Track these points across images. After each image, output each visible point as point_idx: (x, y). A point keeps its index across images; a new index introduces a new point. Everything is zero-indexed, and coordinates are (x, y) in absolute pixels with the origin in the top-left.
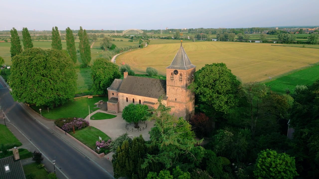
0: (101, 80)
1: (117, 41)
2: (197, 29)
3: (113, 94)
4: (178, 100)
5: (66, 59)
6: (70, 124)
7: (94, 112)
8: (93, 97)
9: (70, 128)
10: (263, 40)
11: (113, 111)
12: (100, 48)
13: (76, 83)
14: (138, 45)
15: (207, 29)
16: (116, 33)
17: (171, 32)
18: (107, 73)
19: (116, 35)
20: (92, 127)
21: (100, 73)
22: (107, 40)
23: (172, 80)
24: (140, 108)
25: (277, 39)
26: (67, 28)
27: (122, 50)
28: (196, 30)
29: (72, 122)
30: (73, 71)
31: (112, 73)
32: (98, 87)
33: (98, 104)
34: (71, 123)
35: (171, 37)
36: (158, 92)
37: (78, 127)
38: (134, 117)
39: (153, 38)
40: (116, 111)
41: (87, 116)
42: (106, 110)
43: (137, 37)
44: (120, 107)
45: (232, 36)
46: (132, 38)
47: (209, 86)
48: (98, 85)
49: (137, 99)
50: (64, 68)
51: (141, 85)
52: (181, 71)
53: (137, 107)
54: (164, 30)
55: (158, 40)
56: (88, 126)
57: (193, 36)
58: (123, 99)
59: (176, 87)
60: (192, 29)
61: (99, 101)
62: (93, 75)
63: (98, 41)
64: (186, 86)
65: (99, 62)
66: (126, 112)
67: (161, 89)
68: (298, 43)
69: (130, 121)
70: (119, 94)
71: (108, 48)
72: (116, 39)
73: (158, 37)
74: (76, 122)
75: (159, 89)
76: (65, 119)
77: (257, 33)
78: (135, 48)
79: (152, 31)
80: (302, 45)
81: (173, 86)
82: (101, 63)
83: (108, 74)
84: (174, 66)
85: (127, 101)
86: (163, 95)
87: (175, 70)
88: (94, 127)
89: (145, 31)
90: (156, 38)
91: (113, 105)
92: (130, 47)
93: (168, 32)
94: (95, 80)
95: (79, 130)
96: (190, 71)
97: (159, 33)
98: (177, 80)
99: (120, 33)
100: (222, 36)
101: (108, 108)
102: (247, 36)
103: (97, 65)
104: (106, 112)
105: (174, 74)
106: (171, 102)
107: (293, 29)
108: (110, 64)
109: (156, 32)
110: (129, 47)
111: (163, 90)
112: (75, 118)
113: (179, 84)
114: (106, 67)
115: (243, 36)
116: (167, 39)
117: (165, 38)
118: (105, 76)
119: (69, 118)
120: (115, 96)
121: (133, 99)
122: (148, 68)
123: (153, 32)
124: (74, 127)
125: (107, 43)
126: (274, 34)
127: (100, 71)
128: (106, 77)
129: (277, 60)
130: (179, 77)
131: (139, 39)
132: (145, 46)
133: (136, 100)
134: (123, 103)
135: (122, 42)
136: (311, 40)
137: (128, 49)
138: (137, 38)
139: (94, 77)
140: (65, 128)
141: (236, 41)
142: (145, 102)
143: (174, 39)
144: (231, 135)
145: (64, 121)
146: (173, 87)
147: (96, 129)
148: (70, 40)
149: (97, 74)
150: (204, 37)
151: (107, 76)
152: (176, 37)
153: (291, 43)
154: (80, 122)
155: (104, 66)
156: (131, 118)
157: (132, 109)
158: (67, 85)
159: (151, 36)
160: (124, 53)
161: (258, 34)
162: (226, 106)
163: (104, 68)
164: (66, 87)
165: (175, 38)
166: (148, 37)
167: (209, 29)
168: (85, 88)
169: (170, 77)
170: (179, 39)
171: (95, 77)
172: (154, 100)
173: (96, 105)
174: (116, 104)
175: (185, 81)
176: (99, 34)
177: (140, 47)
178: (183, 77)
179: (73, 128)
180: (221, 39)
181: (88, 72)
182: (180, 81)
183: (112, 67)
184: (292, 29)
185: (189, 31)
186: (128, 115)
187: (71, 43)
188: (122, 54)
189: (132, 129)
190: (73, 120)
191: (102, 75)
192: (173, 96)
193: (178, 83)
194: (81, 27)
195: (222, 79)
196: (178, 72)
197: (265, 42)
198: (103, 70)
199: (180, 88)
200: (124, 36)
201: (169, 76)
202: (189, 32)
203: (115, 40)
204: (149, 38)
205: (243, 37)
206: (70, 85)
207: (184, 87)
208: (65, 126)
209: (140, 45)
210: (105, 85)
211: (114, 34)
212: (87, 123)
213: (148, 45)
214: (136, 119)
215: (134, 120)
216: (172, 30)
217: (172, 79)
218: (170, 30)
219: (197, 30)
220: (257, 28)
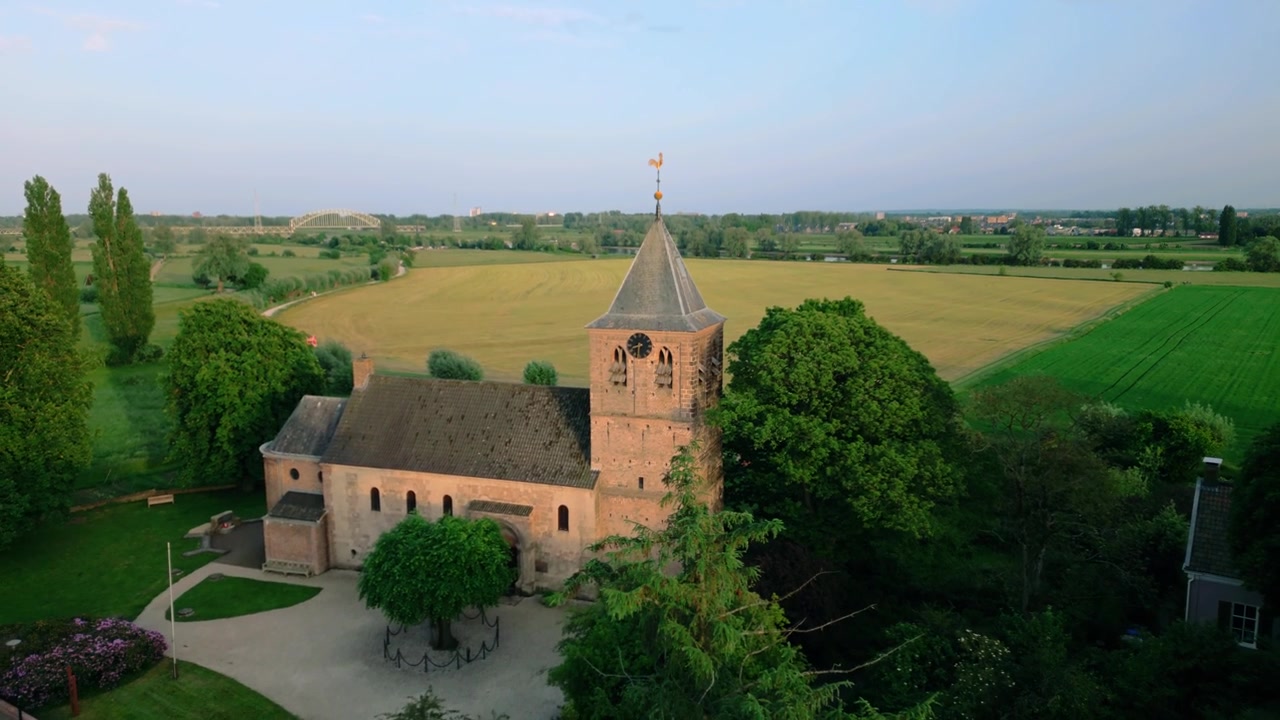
0: (223, 407)
1: (269, 256)
2: (598, 215)
3: (295, 474)
4: (652, 483)
5: (30, 299)
6: (51, 661)
7: (186, 574)
8: (175, 496)
9: (47, 681)
10: (854, 253)
11: (299, 563)
12: (193, 282)
13: (83, 426)
14: (369, 269)
15: (637, 215)
16: (262, 228)
17: (494, 224)
18: (255, 371)
19: (259, 236)
20: (186, 664)
21: (217, 375)
22: (228, 246)
23: (620, 387)
24: (464, 536)
25: (897, 249)
26: (32, 182)
27: (297, 288)
28: (594, 217)
29: (64, 646)
30: (64, 362)
31: (277, 372)
32: (205, 445)
33: (206, 534)
34: (57, 652)
35: (503, 242)
36: (547, 449)
37: (100, 673)
38: (435, 591)
39: (427, 246)
40: (315, 565)
41: (149, 602)
42: (258, 559)
43: (356, 239)
44: (337, 540)
45: (739, 236)
46: (335, 243)
47: (816, 403)
48: (205, 434)
49: (429, 492)
50: (17, 349)
51: (449, 420)
52: (667, 338)
53: (447, 533)
54: (468, 217)
55: (449, 251)
56: (158, 661)
57: (590, 238)
58: (353, 499)
59: (639, 417)
60: (580, 215)
61: (216, 518)
62: (178, 386)
63: (180, 255)
64: (692, 411)
65: (210, 318)
66: (385, 567)
67: (558, 435)
68: (975, 260)
69: (413, 615)
70: (330, 472)
71: (229, 283)
72: (262, 249)
73: (447, 242)
74: (84, 644)
75: (546, 434)
76: (14, 632)
77: (818, 230)
78: (356, 280)
79: (418, 221)
80: (996, 269)
81: (625, 415)
82: (223, 323)
83: (257, 379)
84: (626, 316)
85: (376, 503)
86: (572, 464)
87: (633, 333)
88: (195, 666)
89: (388, 221)
90: (440, 243)
91: (298, 531)
92: (333, 277)
93: (485, 224)
94: (187, 411)
95: (103, 691)
96: (704, 337)
97: (445, 227)
98: (645, 385)
99: (278, 228)
100: (701, 236)
101: (267, 550)
102: (789, 240)
103: (201, 335)
104: (257, 571)
105: (632, 354)
106: (614, 496)
107: (934, 220)
108: (271, 327)
109: (436, 225)
110: (327, 277)
111: (569, 437)
112: (78, 621)
113: (655, 401)
114: (249, 342)
115: (777, 242)
116: (487, 248)
117: (480, 245)
118: (245, 385)
119: (41, 623)
120: (306, 485)
121: (411, 496)
122: (436, 356)
123: (421, 225)
124: (72, 678)
125: (228, 258)
126: (880, 235)
127: (219, 363)
128: (249, 393)
129: (936, 320)
130: (657, 367)
131: (367, 250)
132: (398, 275)
133: (426, 498)
134: (354, 519)
135: (290, 260)
136: (1021, 251)
137: (322, 284)
138: (354, 244)
139: (184, 392)
140: (13, 687)
141: (754, 257)
142: (475, 505)
143: (513, 249)
144: (996, 653)
145: (14, 643)
146: (627, 420)
147: (208, 672)
148: (47, 233)
149: (198, 377)
150: (629, 243)
151: (254, 388)
152: (523, 242)
153: (951, 261)
154: (112, 641)
155: (237, 336)
156: (421, 596)
157: (421, 545)
158: (31, 437)
159: (418, 236)
160: (305, 301)
161: (821, 233)
162: (917, 500)
163: (239, 346)
164: (25, 449)
165: (520, 246)
166: (406, 241)
167: (642, 214)
168: (125, 459)
169: (610, 371)
170: (535, 247)
171: (191, 396)
172: (526, 492)
173: (197, 540)
174: (314, 527)
175: (688, 385)
176: (182, 228)
177: (375, 275)
178: (676, 368)
179: (66, 682)
180: (698, 248)
181: (141, 382)
182: (661, 385)
183: (281, 343)
184: (931, 219)
185: (565, 221)
186: (398, 582)
187: (49, 249)
188: (300, 303)
189: (426, 657)
190: (67, 636)
191: (227, 381)
192: (626, 465)
193: (651, 398)
194: (103, 178)
195: (878, 369)
196: (650, 343)
197: (860, 257)
198: (235, 357)
199: (663, 426)
200: (299, 238)
201: (606, 366)
202: (568, 227)
203: (260, 253)
204: (409, 245)
205: (776, 245)
206: (49, 437)
207: (684, 415)
208: (16, 676)
209: (375, 267)
210: (243, 430)
211: (250, 232)
212: (155, 644)
213: (411, 270)
214: (446, 599)
215: (438, 609)
216: (501, 218)
217: (621, 379)
218: (493, 217)
219: (597, 219)
220: (816, 213)
